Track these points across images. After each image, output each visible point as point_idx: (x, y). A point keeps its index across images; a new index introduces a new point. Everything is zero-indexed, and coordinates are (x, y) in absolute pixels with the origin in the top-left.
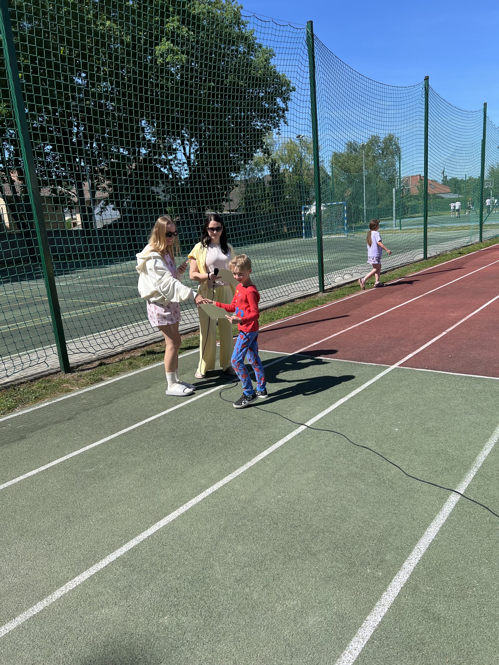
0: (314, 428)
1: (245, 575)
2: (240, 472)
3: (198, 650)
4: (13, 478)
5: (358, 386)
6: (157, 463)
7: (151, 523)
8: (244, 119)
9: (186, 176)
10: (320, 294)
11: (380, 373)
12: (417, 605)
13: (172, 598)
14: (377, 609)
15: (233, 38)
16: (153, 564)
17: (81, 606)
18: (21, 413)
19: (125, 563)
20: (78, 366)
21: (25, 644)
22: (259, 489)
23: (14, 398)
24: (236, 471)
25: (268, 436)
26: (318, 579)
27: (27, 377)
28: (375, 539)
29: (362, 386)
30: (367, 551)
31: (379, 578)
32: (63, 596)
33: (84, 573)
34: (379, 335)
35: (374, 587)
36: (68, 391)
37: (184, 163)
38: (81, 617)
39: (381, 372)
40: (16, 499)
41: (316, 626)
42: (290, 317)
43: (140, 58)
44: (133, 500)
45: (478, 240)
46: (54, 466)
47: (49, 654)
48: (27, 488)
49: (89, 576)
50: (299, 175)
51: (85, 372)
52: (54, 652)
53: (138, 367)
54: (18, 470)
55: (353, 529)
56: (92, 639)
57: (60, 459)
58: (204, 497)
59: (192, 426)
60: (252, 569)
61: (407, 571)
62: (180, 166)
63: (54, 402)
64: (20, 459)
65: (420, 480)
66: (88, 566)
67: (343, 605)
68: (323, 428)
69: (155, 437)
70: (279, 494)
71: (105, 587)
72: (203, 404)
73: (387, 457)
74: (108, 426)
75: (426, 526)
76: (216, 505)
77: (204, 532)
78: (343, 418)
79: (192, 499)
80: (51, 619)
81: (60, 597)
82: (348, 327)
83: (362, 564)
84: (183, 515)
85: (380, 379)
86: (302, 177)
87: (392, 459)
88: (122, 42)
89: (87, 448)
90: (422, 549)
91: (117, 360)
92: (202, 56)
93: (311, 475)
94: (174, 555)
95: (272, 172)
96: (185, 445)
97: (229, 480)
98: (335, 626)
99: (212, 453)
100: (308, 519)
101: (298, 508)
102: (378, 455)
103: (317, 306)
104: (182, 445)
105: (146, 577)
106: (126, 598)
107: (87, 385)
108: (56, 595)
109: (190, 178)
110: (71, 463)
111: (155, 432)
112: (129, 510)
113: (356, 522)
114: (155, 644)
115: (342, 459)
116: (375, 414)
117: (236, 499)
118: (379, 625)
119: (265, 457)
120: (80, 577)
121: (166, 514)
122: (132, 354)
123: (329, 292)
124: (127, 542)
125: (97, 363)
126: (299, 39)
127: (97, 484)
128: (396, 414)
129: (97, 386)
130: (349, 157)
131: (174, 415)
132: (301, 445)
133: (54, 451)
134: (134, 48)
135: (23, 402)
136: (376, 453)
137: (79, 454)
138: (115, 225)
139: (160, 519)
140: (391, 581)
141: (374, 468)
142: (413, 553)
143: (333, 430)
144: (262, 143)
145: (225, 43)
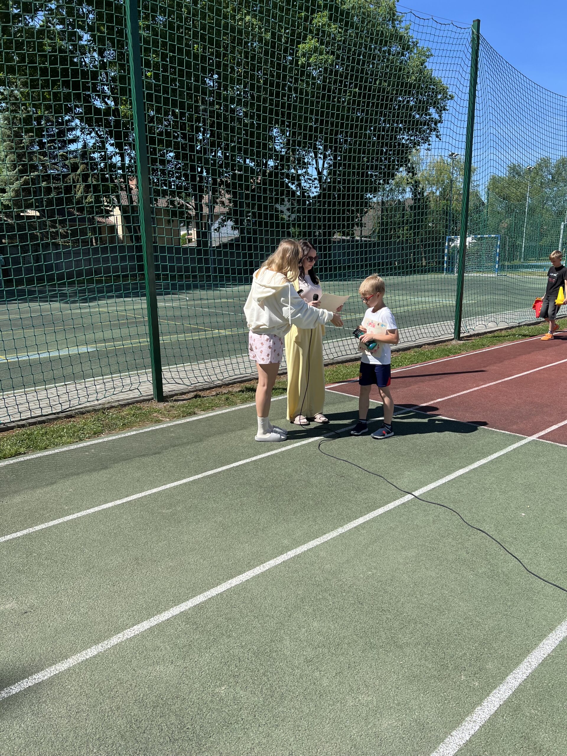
0: (423, 499)
1: (317, 657)
2: (329, 538)
3: (252, 731)
4: (88, 509)
5: (484, 457)
6: (239, 514)
7: (223, 579)
8: (388, 131)
9: (316, 194)
10: (454, 342)
11: (513, 444)
12: (516, 729)
13: (232, 667)
14: (466, 724)
15: (385, 38)
16: (218, 626)
17: (136, 658)
18: (106, 439)
19: (188, 619)
20: (172, 396)
21: (73, 688)
22: (347, 561)
23: (101, 422)
24: (324, 536)
25: (367, 501)
26: (400, 677)
27: (119, 401)
28: (476, 641)
29: (489, 457)
30: (465, 654)
31: (474, 689)
32: (119, 644)
33: (145, 622)
34: (519, 399)
35: (467, 698)
36: (158, 421)
37: (315, 179)
38: (134, 670)
39: (515, 443)
40: (87, 531)
41: (390, 730)
42: (414, 365)
43: (279, 59)
44: (207, 551)
46: (131, 501)
47: (96, 705)
48: (100, 521)
49: (149, 627)
50: (447, 200)
51: (179, 403)
52: (101, 704)
53: (234, 404)
54: (94, 501)
55: (452, 625)
56: (141, 696)
57: (138, 495)
58: (284, 559)
59: (283, 477)
60: (326, 651)
61: (510, 687)
62: (311, 182)
63: (141, 431)
64: (98, 488)
65: (544, 580)
66: (149, 616)
67: (426, 713)
68: (433, 501)
69: (240, 484)
70: (370, 569)
71: (164, 642)
72: (298, 454)
73: (506, 545)
74: (193, 465)
75: (543, 636)
76: (296, 571)
77: (279, 599)
78: (459, 493)
79: (270, 560)
80: (104, 666)
81: (116, 645)
82: (483, 385)
83: (456, 668)
84: (258, 576)
85: (512, 451)
86: (451, 203)
87: (512, 549)
88: (260, 40)
89: (168, 486)
90: (533, 663)
91: (214, 393)
92: (348, 58)
93: (411, 553)
94: (241, 619)
95: (416, 196)
96: (272, 498)
97: (315, 545)
98: (413, 735)
99: (301, 511)
100: (400, 605)
101: (389, 589)
102: (495, 542)
103: (448, 356)
104: (269, 497)
105: (209, 639)
106: (184, 658)
107: (178, 417)
108: (112, 642)
109: (319, 196)
110: (149, 500)
111: (242, 479)
112: (202, 561)
113: (456, 617)
114: (207, 715)
115: (450, 540)
116: (500, 492)
117: (319, 568)
118: (466, 745)
119: (360, 525)
120: (139, 626)
121: (240, 573)
122: (230, 389)
123: (465, 340)
124: (194, 596)
125: (192, 395)
126: (462, 40)
127: (172, 527)
128: (526, 495)
129: (188, 420)
130: (510, 182)
131: (265, 463)
132: (404, 517)
133: (133, 485)
134: (273, 47)
135: (111, 428)
136: (493, 539)
137: (159, 492)
138: (231, 245)
139: (232, 577)
140: (488, 695)
141: (488, 557)
142: (521, 666)
143: (445, 505)
144: (407, 160)
145: (376, 43)
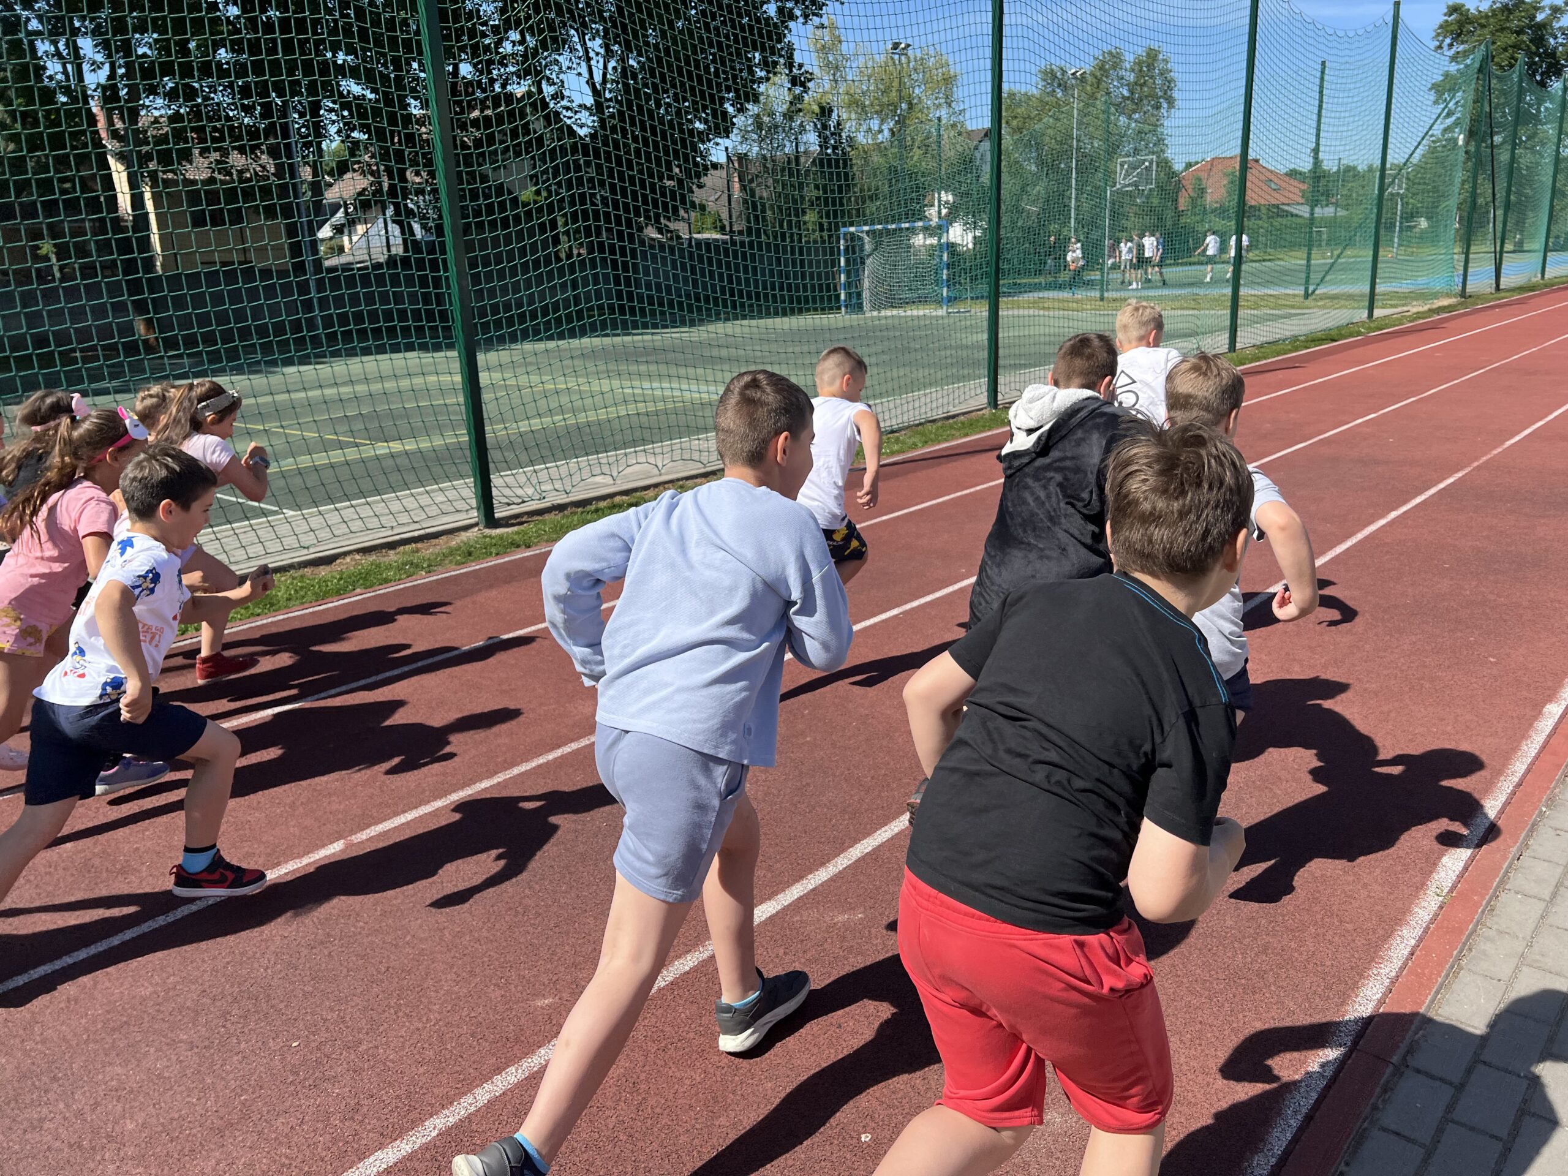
45: (1225, 348)
130: (1042, 104)
